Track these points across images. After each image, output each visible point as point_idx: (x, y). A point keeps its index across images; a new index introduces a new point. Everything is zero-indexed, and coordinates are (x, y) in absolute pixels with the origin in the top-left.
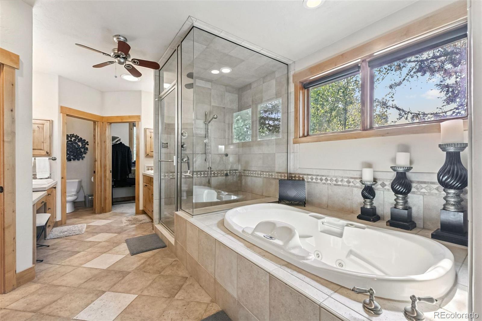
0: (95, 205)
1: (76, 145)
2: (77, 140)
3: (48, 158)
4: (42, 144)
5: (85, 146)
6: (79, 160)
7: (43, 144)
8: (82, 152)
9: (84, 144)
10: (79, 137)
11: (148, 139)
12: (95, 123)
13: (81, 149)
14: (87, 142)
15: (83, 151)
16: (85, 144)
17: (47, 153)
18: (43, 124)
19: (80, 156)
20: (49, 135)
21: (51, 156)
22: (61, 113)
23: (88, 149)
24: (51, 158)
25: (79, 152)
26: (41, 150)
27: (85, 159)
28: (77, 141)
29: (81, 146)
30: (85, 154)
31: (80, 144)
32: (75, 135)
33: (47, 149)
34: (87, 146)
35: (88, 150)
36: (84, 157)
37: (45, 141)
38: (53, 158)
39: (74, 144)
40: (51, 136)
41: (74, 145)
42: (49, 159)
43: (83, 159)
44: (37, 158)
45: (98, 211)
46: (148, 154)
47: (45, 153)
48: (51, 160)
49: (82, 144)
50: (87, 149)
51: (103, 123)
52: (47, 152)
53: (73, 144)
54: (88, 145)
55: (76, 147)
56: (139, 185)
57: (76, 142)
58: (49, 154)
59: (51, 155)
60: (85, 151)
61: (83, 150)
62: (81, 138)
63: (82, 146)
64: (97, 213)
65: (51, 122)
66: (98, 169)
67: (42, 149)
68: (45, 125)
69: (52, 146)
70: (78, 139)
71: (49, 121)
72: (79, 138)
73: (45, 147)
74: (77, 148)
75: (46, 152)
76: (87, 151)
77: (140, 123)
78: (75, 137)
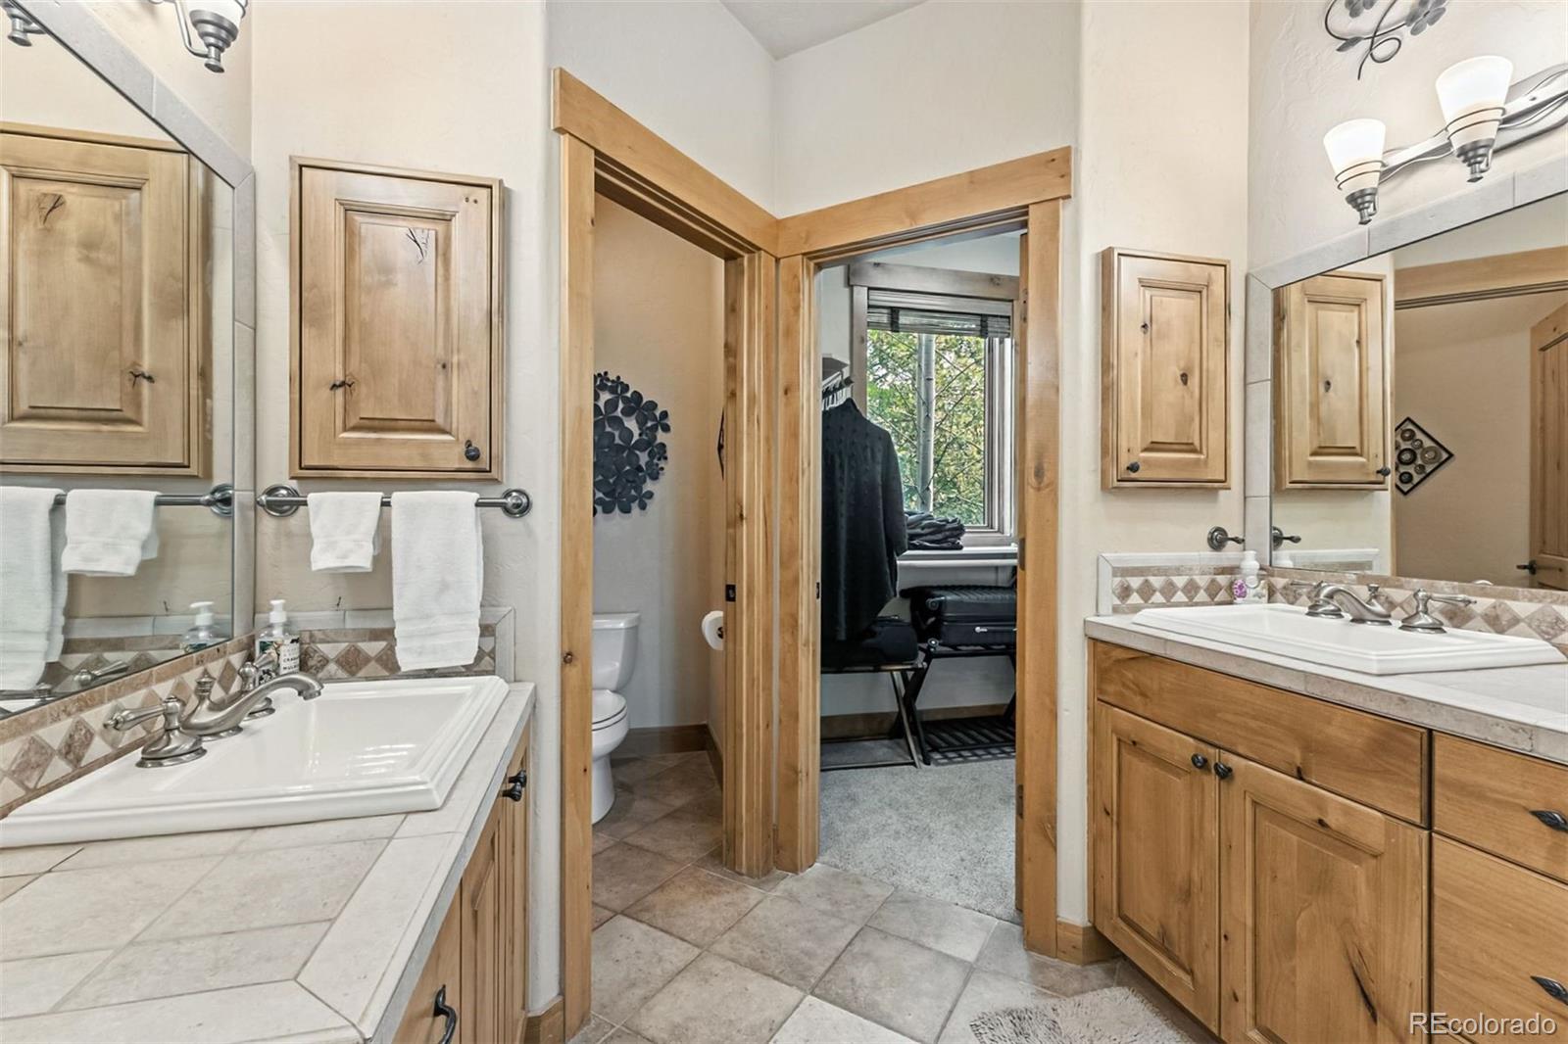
0: (736, 813)
1: (617, 434)
2: (621, 406)
3: (475, 496)
4: (440, 383)
5: (655, 438)
6: (626, 510)
7: (448, 379)
8: (639, 469)
9: (649, 424)
10: (626, 388)
11: (1130, 339)
12: (732, 263)
13: (638, 452)
14: (665, 415)
15: (647, 464)
16: (654, 429)
17: (472, 455)
18: (445, 219)
19: (633, 492)
20: (485, 305)
21: (496, 481)
22: (560, 130)
23: (669, 454)
24: (494, 493)
25: (628, 468)
26: (430, 426)
27: (653, 506)
28: (618, 413)
29: (636, 437)
30: (655, 477)
31: (631, 424)
32: (612, 376)
33: (466, 421)
34: (661, 437)
35: (666, 458)
36: (650, 495)
37: (455, 360)
38: (508, 494)
39: (608, 429)
40: (498, 315)
41: (609, 432)
42: (478, 505)
43: (643, 507)
44: (398, 497)
45: (749, 858)
46: (1133, 468)
47: (455, 459)
48: (499, 510)
49: (641, 424)
50: (661, 452)
51: (777, 260)
52: (469, 444)
53: (604, 427)
54: (666, 429)
55: (617, 441)
56: (1054, 715)
57: (615, 414)
58: (484, 463)
59: (494, 474)
60: (655, 461)
61: (643, 458)
62: (637, 396)
63: (640, 435)
64: (744, 871)
65: (501, 201)
66: (750, 575)
67: (440, 421)
68: (456, 223)
69: (505, 400)
70: (626, 400)
71: (486, 192)
72: (629, 395)
73: (454, 400)
74: (620, 449)
75: (463, 448)
76: (662, 464)
77: (1065, 212)
78: (613, 390)
